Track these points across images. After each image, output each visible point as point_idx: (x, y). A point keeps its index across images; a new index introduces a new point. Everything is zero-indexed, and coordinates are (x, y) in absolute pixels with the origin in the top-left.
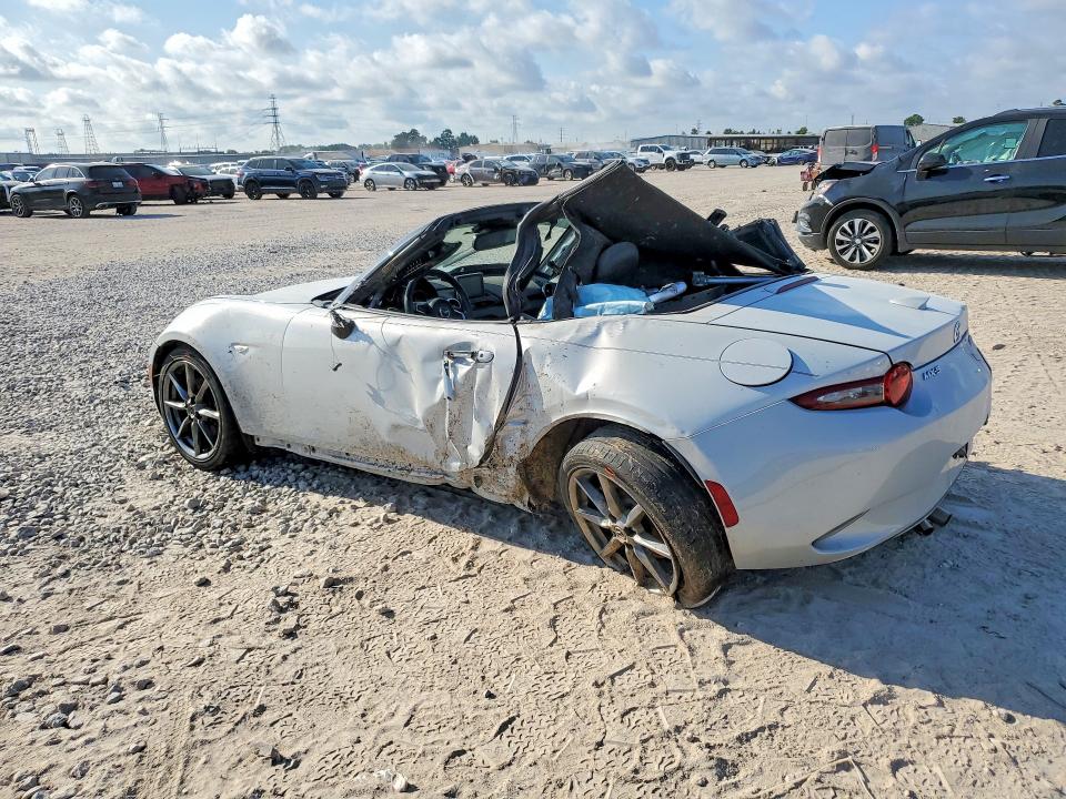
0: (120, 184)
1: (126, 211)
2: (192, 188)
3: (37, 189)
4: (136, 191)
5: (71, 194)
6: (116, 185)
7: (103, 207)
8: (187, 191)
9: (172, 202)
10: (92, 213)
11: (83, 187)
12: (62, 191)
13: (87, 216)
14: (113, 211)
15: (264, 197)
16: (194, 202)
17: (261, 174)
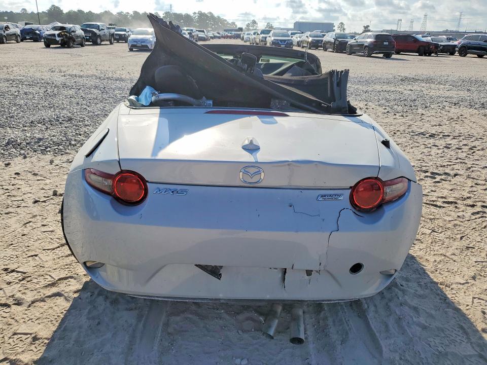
0: (387, 43)
1: (387, 56)
2: (429, 48)
3: (356, 43)
4: (394, 47)
5: (366, 46)
6: (385, 43)
7: (376, 53)
8: (426, 49)
9: (418, 54)
10: (373, 55)
11: (372, 43)
12: (363, 45)
13: (369, 56)
14: (381, 55)
15: (468, 55)
16: (430, 55)
17: (470, 43)
